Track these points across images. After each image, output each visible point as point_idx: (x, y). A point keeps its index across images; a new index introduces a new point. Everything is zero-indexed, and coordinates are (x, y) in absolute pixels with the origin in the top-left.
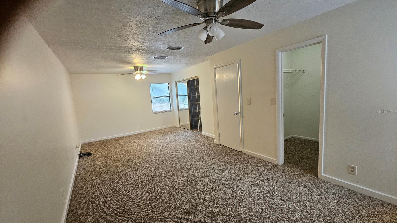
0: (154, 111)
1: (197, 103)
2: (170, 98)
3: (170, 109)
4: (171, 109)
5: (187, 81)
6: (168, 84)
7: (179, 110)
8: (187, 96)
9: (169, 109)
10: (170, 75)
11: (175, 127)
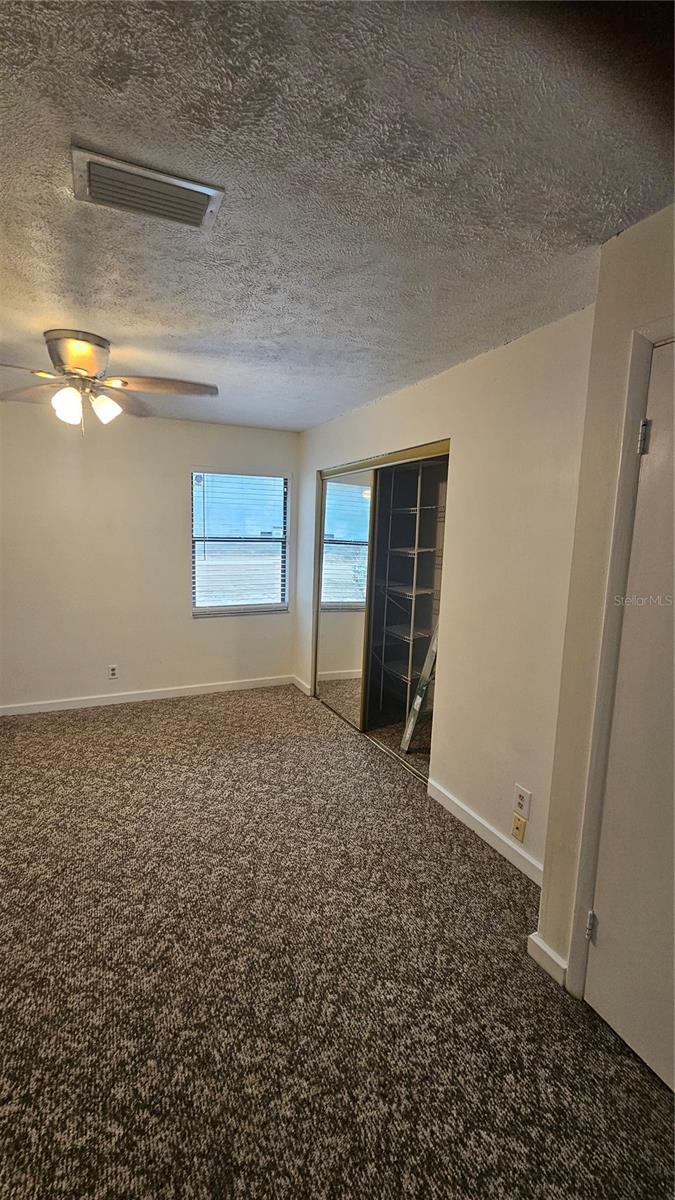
0: (202, 602)
1: (413, 593)
2: (284, 547)
3: (280, 601)
4: (283, 600)
5: (376, 470)
6: (285, 484)
7: (319, 608)
8: (365, 550)
9: (274, 598)
10: (295, 436)
11: (292, 689)
